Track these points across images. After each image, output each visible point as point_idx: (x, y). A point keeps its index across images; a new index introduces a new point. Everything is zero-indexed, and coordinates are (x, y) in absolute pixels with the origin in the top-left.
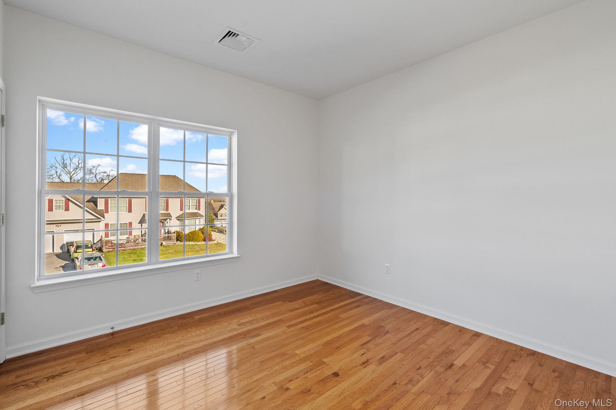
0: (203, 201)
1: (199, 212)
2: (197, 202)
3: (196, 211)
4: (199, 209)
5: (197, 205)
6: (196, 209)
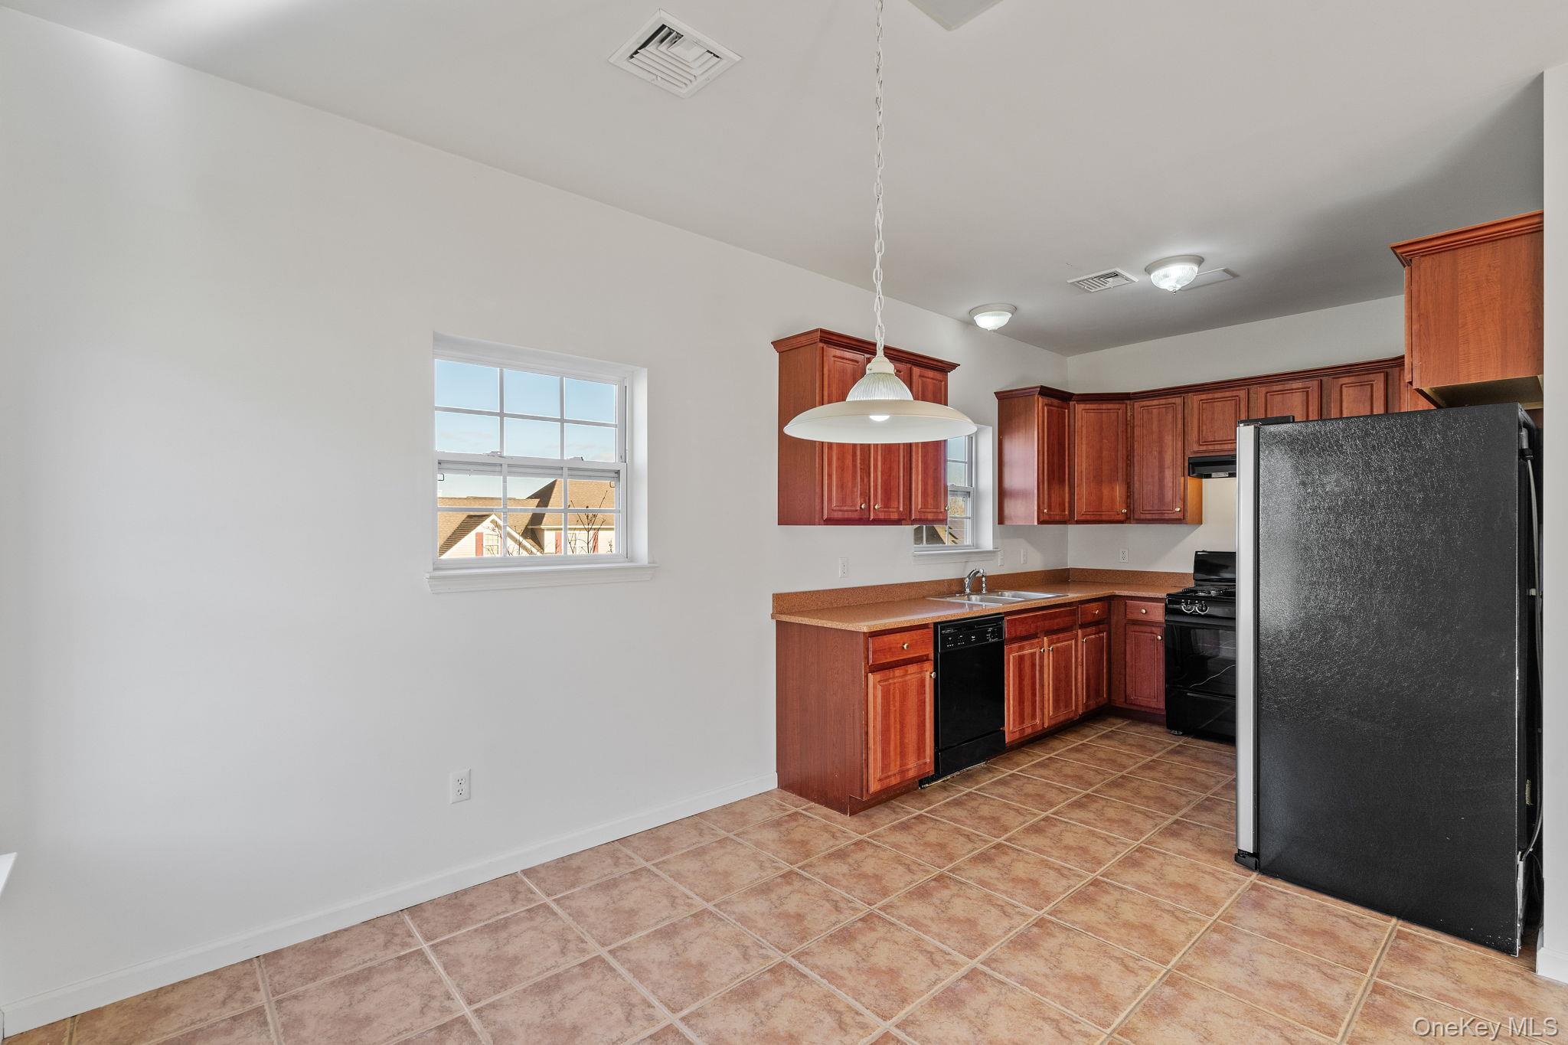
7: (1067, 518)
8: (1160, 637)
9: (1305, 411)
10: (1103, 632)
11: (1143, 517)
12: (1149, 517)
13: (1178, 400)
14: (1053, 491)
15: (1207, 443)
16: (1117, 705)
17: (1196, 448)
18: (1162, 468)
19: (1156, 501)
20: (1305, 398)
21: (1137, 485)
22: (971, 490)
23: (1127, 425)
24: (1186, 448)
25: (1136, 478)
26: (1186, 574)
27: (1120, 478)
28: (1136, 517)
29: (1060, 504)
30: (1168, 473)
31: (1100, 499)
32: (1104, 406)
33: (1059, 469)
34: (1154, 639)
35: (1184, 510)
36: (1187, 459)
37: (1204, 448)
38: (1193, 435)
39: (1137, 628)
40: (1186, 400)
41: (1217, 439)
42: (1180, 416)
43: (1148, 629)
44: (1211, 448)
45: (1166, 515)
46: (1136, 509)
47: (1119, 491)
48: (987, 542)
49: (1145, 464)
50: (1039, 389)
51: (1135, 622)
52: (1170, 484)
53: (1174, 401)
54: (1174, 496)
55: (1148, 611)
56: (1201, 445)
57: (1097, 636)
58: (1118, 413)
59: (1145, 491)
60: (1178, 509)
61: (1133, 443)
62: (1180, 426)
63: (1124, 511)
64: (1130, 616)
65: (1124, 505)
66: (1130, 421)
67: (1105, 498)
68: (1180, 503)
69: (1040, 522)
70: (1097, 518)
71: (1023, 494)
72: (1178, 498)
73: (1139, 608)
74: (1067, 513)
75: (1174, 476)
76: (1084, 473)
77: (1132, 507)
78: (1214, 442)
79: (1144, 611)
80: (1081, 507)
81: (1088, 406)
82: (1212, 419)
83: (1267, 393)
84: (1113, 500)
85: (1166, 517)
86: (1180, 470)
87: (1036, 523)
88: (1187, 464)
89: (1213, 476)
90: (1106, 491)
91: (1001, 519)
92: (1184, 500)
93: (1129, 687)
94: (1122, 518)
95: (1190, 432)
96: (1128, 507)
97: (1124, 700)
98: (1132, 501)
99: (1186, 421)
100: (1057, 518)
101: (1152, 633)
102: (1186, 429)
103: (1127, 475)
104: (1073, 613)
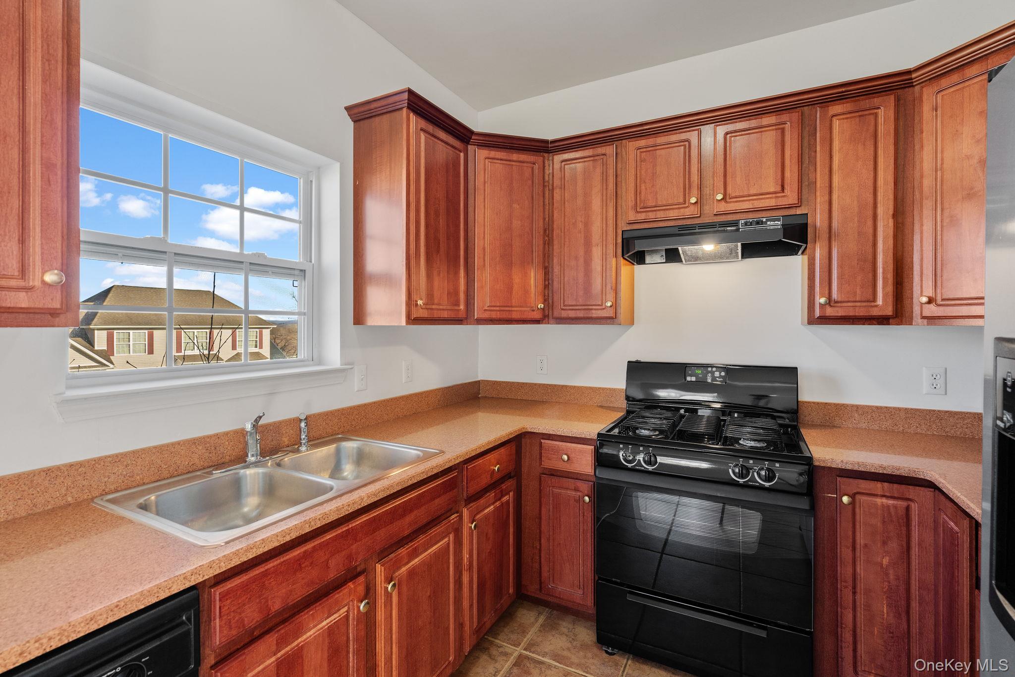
0: (266, 334)
1: (260, 351)
2: (258, 335)
3: (257, 350)
4: (261, 347)
5: (258, 339)
6: (256, 347)
7: (462, 315)
8: (587, 499)
9: (780, 157)
10: (508, 493)
11: (564, 314)
12: (572, 314)
13: (610, 150)
14: (435, 273)
15: (646, 208)
16: (529, 593)
17: (632, 216)
18: (588, 244)
19: (581, 293)
20: (780, 138)
21: (556, 269)
22: (307, 267)
23: (544, 186)
24: (619, 216)
25: (555, 260)
26: (614, 390)
27: (536, 260)
28: (556, 314)
29: (448, 294)
30: (597, 253)
31: (510, 288)
32: (515, 156)
33: (448, 239)
34: (580, 500)
35: (615, 306)
36: (620, 233)
37: (642, 216)
38: (628, 198)
39: (554, 480)
40: (619, 151)
41: (660, 203)
42: (611, 172)
43: (571, 483)
44: (651, 216)
45: (594, 311)
46: (555, 304)
47: (534, 278)
48: (333, 356)
49: (567, 240)
50: (406, 96)
51: (554, 473)
52: (599, 268)
53: (604, 152)
54: (604, 285)
55: (571, 456)
56: (638, 212)
57: (498, 504)
58: (533, 168)
59: (566, 279)
60: (609, 304)
61: (553, 212)
62: (611, 185)
63: (541, 306)
64: (547, 464)
65: (541, 299)
66: (548, 182)
67: (516, 287)
68: (610, 295)
69: (412, 320)
70: (505, 316)
71: (386, 280)
72: (609, 287)
73: (558, 452)
74: (462, 307)
75: (604, 258)
76: (488, 250)
77: (550, 301)
78: (656, 208)
79: (565, 457)
80: (483, 301)
81: (493, 154)
82: (654, 174)
83: (727, 134)
84: (526, 292)
85: (595, 314)
86: (611, 248)
87: (404, 323)
88: (620, 240)
89: (647, 262)
90: (517, 279)
91: (359, 317)
92: (616, 291)
93: (545, 569)
94: (537, 315)
95: (624, 194)
96: (545, 301)
97: (538, 587)
98: (550, 292)
99: (619, 179)
100: (445, 315)
101: (576, 489)
102: (619, 192)
103: (544, 255)
104: (451, 486)
